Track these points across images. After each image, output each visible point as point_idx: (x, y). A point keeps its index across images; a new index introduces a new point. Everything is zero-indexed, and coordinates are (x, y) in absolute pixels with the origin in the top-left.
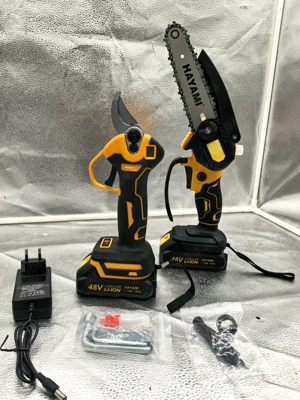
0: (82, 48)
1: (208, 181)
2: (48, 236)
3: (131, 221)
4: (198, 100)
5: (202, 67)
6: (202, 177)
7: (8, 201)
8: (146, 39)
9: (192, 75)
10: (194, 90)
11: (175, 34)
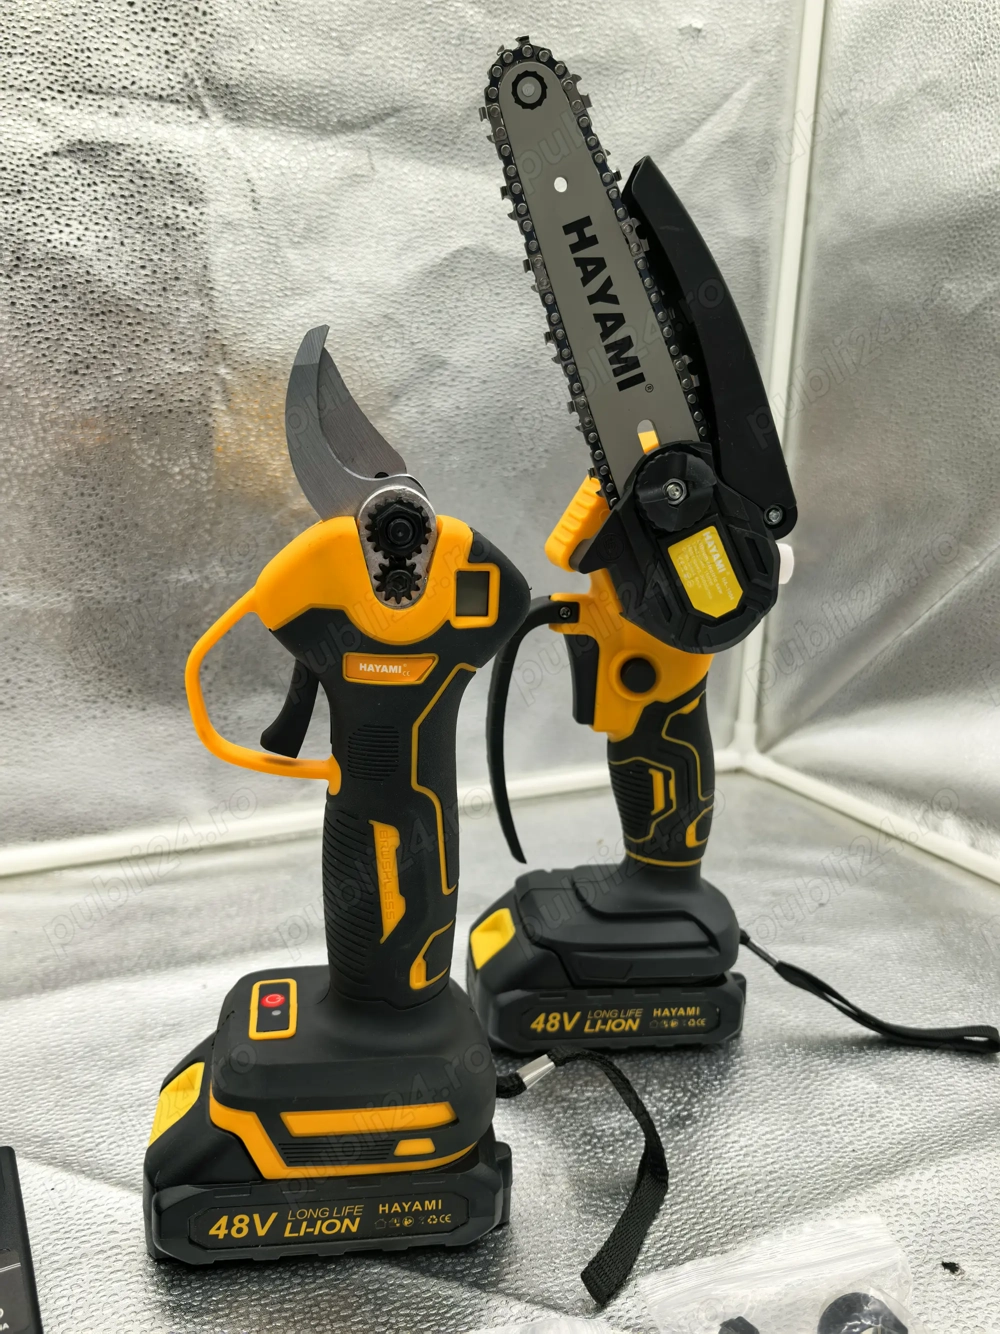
0: (85, 151)
1: (664, 692)
3: (393, 909)
4: (627, 369)
5: (644, 231)
6: (639, 674)
8: (346, 126)
9: (600, 264)
10: (610, 323)
11: (529, 89)
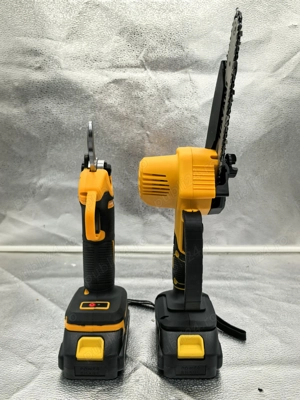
0: (116, 82)
2: (76, 267)
7: (47, 230)
8: (182, 68)
